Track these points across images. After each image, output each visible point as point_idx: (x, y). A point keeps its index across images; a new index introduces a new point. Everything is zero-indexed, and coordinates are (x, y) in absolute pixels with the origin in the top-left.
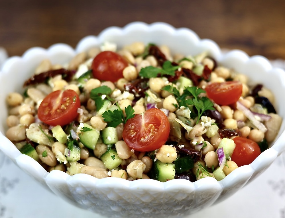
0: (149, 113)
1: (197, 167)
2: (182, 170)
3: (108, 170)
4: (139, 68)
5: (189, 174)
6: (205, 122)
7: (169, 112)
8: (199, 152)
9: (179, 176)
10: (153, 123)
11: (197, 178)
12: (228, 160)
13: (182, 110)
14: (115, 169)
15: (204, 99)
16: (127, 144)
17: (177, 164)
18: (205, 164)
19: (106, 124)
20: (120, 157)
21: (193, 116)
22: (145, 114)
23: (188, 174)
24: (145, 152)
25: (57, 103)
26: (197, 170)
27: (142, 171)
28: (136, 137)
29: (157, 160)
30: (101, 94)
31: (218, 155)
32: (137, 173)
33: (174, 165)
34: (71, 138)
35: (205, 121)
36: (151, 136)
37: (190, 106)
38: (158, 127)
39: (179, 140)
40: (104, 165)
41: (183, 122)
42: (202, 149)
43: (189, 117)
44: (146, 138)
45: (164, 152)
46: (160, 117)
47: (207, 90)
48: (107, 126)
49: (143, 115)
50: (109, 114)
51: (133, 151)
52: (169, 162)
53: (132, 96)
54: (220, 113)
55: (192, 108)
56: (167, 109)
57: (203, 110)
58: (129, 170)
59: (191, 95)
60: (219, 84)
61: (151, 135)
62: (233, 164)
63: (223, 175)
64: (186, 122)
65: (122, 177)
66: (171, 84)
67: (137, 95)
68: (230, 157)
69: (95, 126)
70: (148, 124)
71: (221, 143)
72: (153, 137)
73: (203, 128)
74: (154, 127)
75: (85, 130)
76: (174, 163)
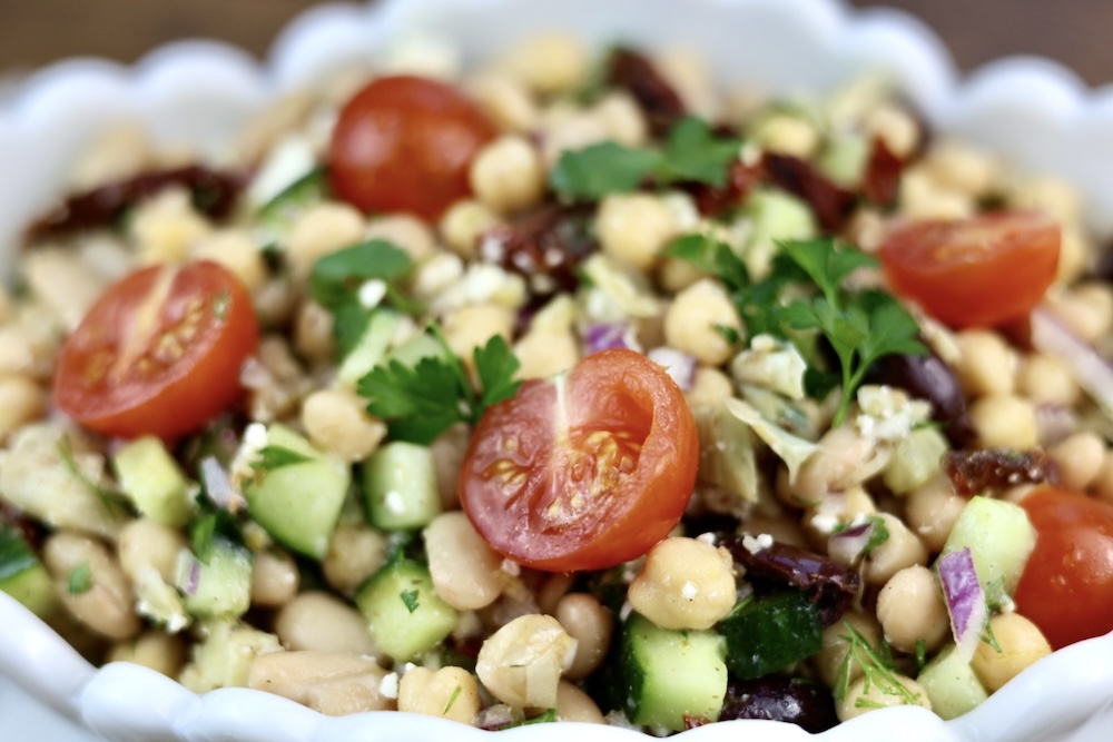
0: (589, 373)
1: (837, 649)
2: (760, 667)
3: (388, 665)
4: (553, 151)
5: (795, 686)
6: (879, 418)
7: (698, 365)
8: (850, 572)
9: (745, 696)
10: (611, 422)
11: (838, 703)
12: (995, 610)
13: (758, 356)
14: (418, 663)
15: (872, 301)
16: (479, 530)
17: (736, 633)
18: (879, 631)
19: (379, 431)
20: (443, 596)
21: (816, 386)
22: (574, 378)
23: (793, 681)
24: (570, 573)
25: (141, 323)
26: (838, 661)
27: (553, 673)
28: (525, 501)
29: (634, 615)
30: (356, 281)
31: (947, 589)
32: (529, 683)
33: (720, 641)
34: (203, 499)
35: (877, 411)
36: (602, 493)
37: (800, 334)
38: (635, 447)
39: (747, 506)
40: (370, 640)
41: (764, 417)
42: (866, 556)
43: (797, 389)
44: (576, 502)
45: (666, 580)
46: (647, 394)
47: (885, 256)
48: (386, 441)
49: (560, 383)
50: (392, 378)
51: (510, 568)
52: (694, 626)
53: (513, 289)
54: (949, 368)
55: (810, 345)
56: (687, 353)
57: (868, 355)
58: (488, 668)
59: (804, 278)
60: (945, 227)
61: (596, 487)
62: (1023, 635)
63: (973, 689)
64: (781, 414)
65: (449, 705)
66: (704, 227)
67: (542, 284)
68: (1009, 594)
69: (323, 438)
70: (588, 429)
71: (959, 526)
72: (610, 499)
73: (866, 446)
74: (613, 447)
75: (276, 459)
76: (719, 628)
